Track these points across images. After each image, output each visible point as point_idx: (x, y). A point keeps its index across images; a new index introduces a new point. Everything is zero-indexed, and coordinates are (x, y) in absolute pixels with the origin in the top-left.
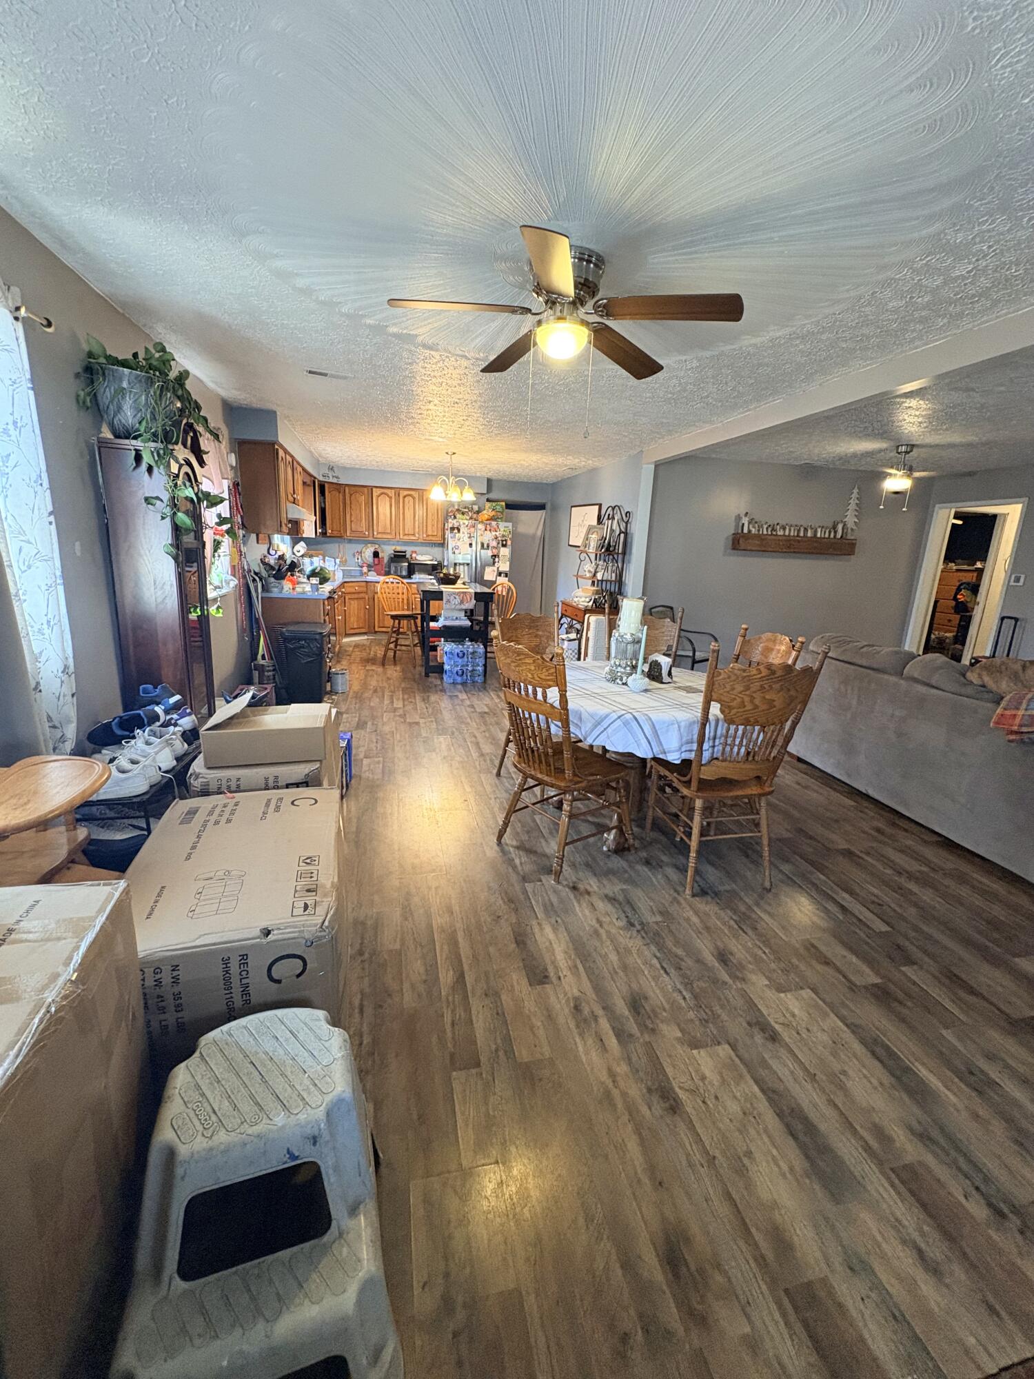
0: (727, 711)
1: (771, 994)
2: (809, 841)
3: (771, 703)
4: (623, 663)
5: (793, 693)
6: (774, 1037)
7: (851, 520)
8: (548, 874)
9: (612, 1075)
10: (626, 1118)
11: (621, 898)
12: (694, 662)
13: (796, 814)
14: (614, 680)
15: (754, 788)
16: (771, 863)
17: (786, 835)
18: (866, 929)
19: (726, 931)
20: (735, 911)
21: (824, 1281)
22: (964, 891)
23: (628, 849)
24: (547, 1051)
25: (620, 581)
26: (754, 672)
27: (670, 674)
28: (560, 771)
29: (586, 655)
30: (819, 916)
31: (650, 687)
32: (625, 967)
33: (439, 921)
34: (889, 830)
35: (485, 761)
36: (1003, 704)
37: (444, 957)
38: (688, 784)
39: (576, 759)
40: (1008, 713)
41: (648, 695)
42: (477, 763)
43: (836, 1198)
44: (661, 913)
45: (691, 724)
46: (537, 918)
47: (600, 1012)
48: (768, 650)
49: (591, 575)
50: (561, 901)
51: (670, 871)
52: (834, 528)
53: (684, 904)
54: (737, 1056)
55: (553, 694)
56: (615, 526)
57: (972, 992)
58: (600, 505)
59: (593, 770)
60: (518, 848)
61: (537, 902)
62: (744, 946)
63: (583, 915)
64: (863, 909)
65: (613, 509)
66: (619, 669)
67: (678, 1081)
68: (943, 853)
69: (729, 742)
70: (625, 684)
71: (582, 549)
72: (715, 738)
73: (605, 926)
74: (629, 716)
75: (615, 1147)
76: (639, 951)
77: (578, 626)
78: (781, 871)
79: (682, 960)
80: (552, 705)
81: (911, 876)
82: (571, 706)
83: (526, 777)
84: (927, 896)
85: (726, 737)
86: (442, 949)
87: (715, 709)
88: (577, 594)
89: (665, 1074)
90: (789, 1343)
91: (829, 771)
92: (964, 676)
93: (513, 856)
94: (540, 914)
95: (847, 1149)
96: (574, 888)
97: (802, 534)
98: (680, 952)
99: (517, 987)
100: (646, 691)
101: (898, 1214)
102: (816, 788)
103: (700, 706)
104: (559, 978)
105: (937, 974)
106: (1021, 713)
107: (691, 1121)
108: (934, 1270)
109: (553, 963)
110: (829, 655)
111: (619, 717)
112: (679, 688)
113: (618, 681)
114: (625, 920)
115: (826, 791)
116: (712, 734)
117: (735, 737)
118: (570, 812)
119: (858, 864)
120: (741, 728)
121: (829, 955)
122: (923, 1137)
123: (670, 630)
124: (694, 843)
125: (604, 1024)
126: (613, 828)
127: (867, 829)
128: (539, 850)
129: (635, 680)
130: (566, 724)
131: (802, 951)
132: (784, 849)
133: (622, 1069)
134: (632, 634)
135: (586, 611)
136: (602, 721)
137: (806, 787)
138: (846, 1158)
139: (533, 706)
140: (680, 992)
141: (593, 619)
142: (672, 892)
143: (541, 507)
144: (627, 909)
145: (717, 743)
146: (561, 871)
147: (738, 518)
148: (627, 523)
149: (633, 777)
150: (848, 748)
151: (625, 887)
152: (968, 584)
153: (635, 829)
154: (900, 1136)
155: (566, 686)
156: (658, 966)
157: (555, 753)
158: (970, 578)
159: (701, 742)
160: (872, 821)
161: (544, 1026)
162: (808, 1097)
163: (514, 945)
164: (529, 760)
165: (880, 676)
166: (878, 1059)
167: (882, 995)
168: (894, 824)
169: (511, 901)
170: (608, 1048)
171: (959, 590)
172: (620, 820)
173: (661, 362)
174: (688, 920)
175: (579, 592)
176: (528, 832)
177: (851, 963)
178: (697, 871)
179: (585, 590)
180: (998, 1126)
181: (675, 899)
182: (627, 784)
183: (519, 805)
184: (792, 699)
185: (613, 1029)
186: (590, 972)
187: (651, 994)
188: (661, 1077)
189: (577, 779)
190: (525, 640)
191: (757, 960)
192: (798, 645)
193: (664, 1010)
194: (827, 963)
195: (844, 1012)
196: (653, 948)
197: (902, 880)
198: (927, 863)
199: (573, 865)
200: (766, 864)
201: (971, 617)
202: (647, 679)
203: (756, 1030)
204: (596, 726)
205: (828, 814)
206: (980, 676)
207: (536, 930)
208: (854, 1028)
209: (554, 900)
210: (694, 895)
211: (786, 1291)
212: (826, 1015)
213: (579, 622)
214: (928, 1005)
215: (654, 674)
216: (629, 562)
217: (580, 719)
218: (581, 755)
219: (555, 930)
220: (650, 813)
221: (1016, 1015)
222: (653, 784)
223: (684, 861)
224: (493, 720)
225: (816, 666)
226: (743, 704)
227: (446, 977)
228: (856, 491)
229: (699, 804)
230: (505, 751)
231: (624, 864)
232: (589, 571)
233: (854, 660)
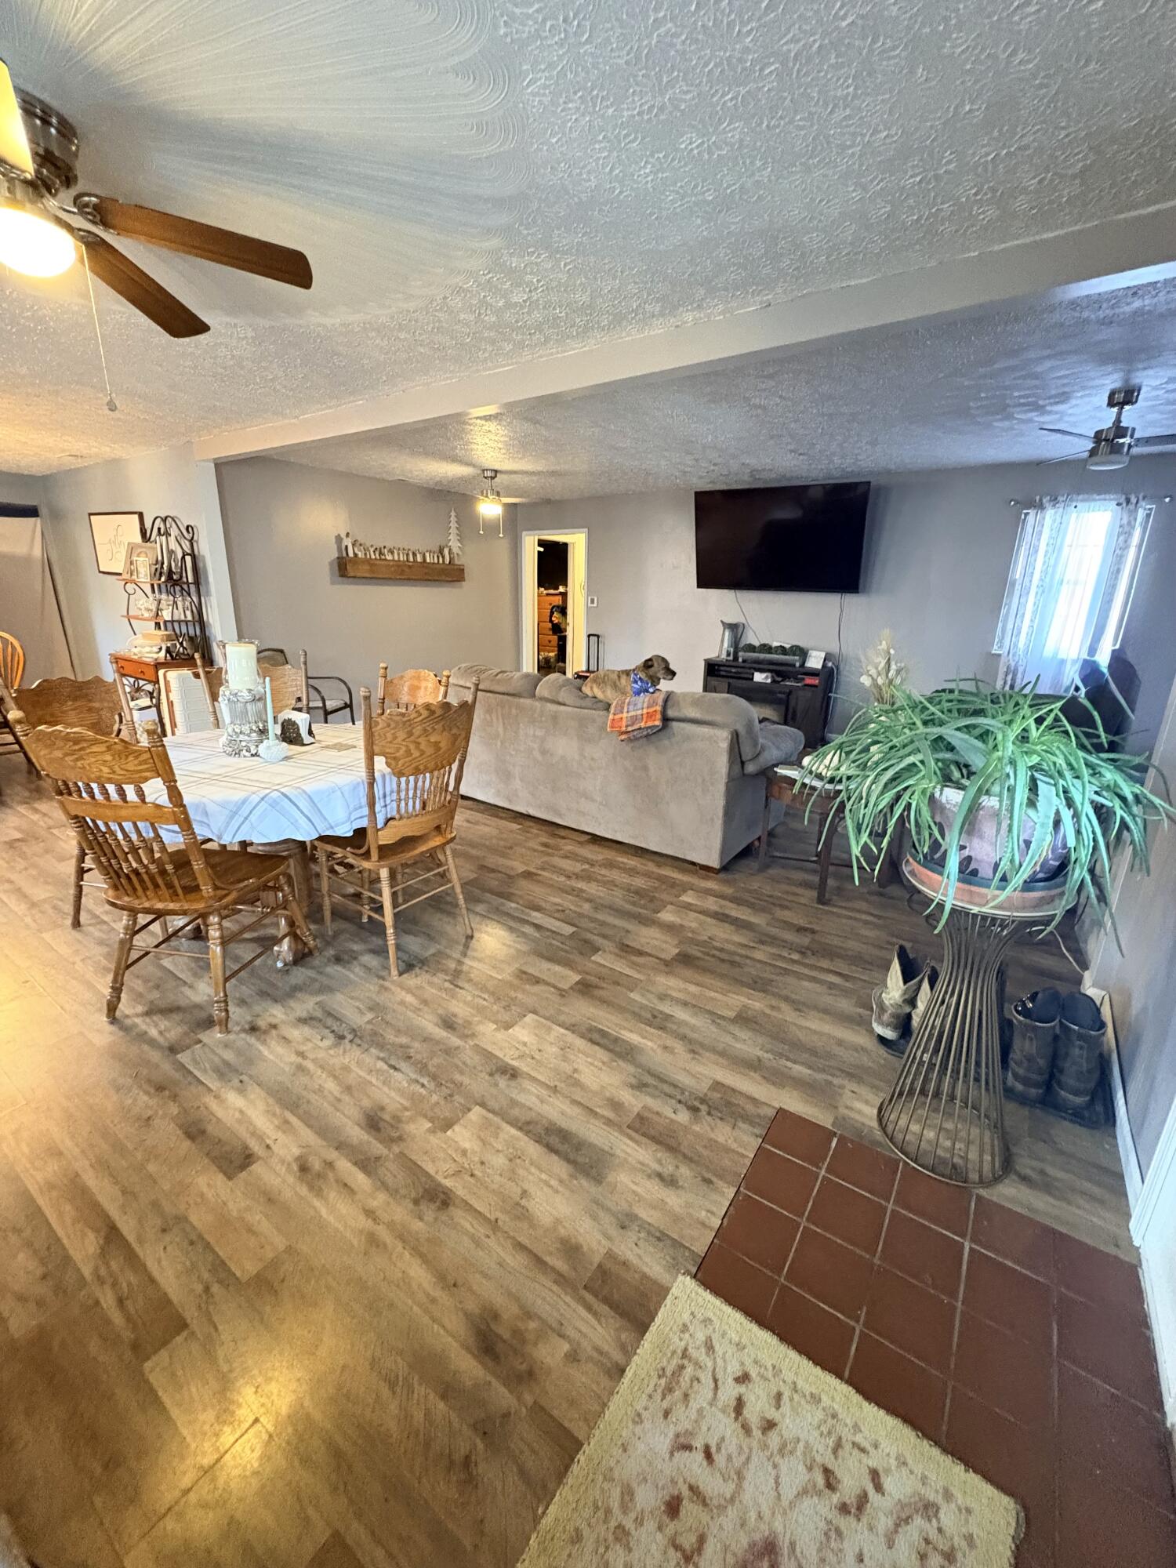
0: (393, 762)
1: (501, 1036)
2: (492, 875)
3: (436, 745)
4: (246, 728)
5: (454, 731)
6: (513, 1074)
7: (454, 544)
8: (209, 1028)
9: (369, 1213)
10: (400, 1245)
11: (319, 1014)
12: (327, 713)
13: (474, 852)
14: (238, 753)
15: (437, 839)
16: (468, 909)
17: (473, 876)
18: (559, 937)
19: (444, 996)
20: (445, 972)
21: (610, 1255)
22: (615, 875)
23: (311, 953)
24: (280, 1242)
25: (200, 620)
26: (414, 715)
27: (310, 733)
28: (192, 889)
29: (174, 725)
30: (519, 943)
31: (289, 754)
32: (348, 1089)
33: (35, 1179)
34: (551, 841)
35: (43, 912)
36: (612, 710)
37: (68, 1221)
38: (367, 855)
39: (213, 867)
40: (617, 717)
41: (291, 762)
42: (28, 920)
43: (598, 1180)
44: (371, 1009)
45: (355, 787)
46: (210, 1090)
47: (332, 1155)
48: (414, 689)
49: (152, 614)
50: (239, 1053)
51: (367, 959)
52: (441, 551)
53: (393, 988)
54: (489, 1111)
55: (156, 790)
56: (173, 545)
57: (640, 953)
58: (141, 515)
59: (239, 875)
60: (148, 1013)
61: (205, 1071)
62: (465, 1003)
63: (275, 1056)
64: (553, 921)
65: (164, 520)
66: (241, 737)
67: (440, 1171)
68: (596, 848)
69: (403, 797)
70: (256, 755)
71: (128, 578)
72: (385, 796)
73: (311, 1056)
74: (275, 795)
75: (398, 1286)
76: (356, 1061)
77: (149, 687)
78: (477, 913)
79: (408, 1047)
80: (158, 806)
81: (577, 876)
82: (187, 799)
83: (133, 912)
84: (592, 889)
85: (399, 792)
86: (60, 1214)
87: (380, 763)
88: (136, 643)
89: (427, 1175)
90: (598, 1327)
91: (492, 801)
92: (580, 689)
93: (144, 1027)
94: (213, 1084)
95: (596, 1134)
96: (253, 1029)
97: (411, 559)
98: (404, 1040)
99: (210, 1194)
100: (287, 758)
101: (641, 1158)
102: (484, 821)
103: (362, 764)
104: (268, 1147)
105: (617, 951)
106: (625, 715)
107: (467, 1203)
108: (670, 1182)
109: (253, 1134)
110: (480, 687)
111: (263, 799)
112: (327, 747)
113: (244, 752)
114: (331, 1036)
115: (494, 821)
116: (381, 793)
117: (407, 790)
118: (222, 937)
119: (539, 882)
120: (412, 778)
121: (537, 974)
122: (640, 1086)
123: (294, 679)
124: (388, 918)
125: (344, 1165)
126: (284, 937)
127: (536, 847)
128: (182, 1003)
129: (268, 748)
130: (186, 824)
131: (516, 982)
132: (475, 891)
133: (379, 1200)
134: (250, 691)
135: (158, 666)
136: (239, 808)
137: (477, 823)
138: (596, 1142)
139: (124, 813)
140: (417, 1081)
141: (173, 675)
142: (376, 979)
143: (31, 512)
144: (329, 1021)
145: (388, 802)
146: (228, 1017)
147: (339, 539)
148: (191, 541)
149: (293, 867)
150: (506, 776)
151: (318, 999)
152: (558, 607)
153: (312, 927)
154: (627, 1097)
155: (173, 774)
156: (386, 1067)
157: (177, 868)
158: (558, 601)
159: (372, 804)
160: (538, 838)
161: (266, 1216)
162: (558, 1111)
163: (187, 1143)
164: (135, 889)
165: (516, 700)
166: (598, 1044)
167: (585, 988)
168: (554, 835)
169: (160, 1088)
170: (356, 1189)
171: (552, 613)
172: (291, 924)
173: (205, 318)
174: (402, 1003)
175: (139, 640)
176: (157, 987)
177: (555, 974)
178: (398, 947)
179: (146, 636)
180: (679, 1047)
181: (382, 986)
182: (289, 878)
183: (134, 955)
184: (455, 737)
185: (355, 1164)
186: (308, 1120)
187: (387, 1101)
188: (424, 1179)
189: (220, 893)
190: (72, 717)
191: (480, 1010)
192: (444, 680)
193: (406, 1109)
194: (537, 981)
195: (562, 1018)
196: (373, 1050)
197: (574, 883)
198: (586, 861)
199: (242, 1002)
200: (464, 911)
201: (565, 637)
202: (284, 744)
203: (497, 1076)
204: (232, 818)
205: (502, 843)
206: (592, 688)
207: (214, 1105)
208: (572, 1028)
209: (229, 1055)
210: (401, 974)
211: (585, 1287)
212: (549, 1029)
213: (150, 682)
214: (617, 980)
215: (290, 735)
216: (208, 594)
217: (206, 814)
218: (217, 859)
219: (241, 1091)
220: (327, 902)
221: (668, 957)
222: (322, 867)
223: (380, 942)
224: (38, 848)
225: (469, 698)
226: (408, 753)
227: (83, 1248)
228: (453, 514)
229: (384, 873)
230: (80, 889)
231: (311, 973)
232: (148, 610)
233: (492, 689)
